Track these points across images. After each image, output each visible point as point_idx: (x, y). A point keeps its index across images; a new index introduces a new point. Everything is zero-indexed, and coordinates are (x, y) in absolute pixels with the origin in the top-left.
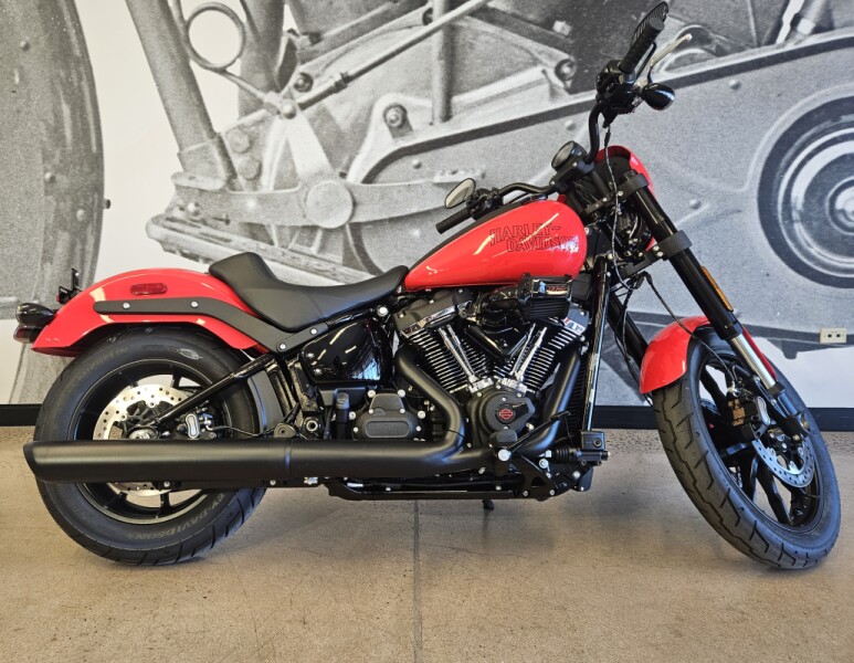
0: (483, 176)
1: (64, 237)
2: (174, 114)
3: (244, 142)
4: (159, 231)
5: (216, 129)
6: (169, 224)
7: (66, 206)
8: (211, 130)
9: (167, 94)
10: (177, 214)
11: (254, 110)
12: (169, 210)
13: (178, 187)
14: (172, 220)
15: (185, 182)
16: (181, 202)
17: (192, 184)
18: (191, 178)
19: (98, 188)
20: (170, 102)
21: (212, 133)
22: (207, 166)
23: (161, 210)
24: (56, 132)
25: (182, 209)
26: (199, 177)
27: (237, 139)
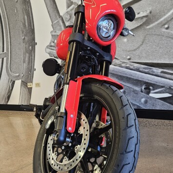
0: (151, 12)
1: (27, 55)
2: (50, 12)
3: (68, 17)
4: (48, 50)
5: (61, 15)
6: (50, 48)
7: (27, 46)
8: (60, 15)
9: (48, 7)
10: (53, 44)
11: (71, 6)
12: (51, 43)
13: (52, 35)
14: (51, 46)
15: (54, 34)
16: (53, 40)
17: (56, 34)
18: (55, 32)
19: (34, 39)
20: (49, 9)
21: (60, 16)
22: (59, 27)
23: (48, 44)
24: (24, 24)
25: (53, 42)
26: (57, 31)
27: (66, 17)
